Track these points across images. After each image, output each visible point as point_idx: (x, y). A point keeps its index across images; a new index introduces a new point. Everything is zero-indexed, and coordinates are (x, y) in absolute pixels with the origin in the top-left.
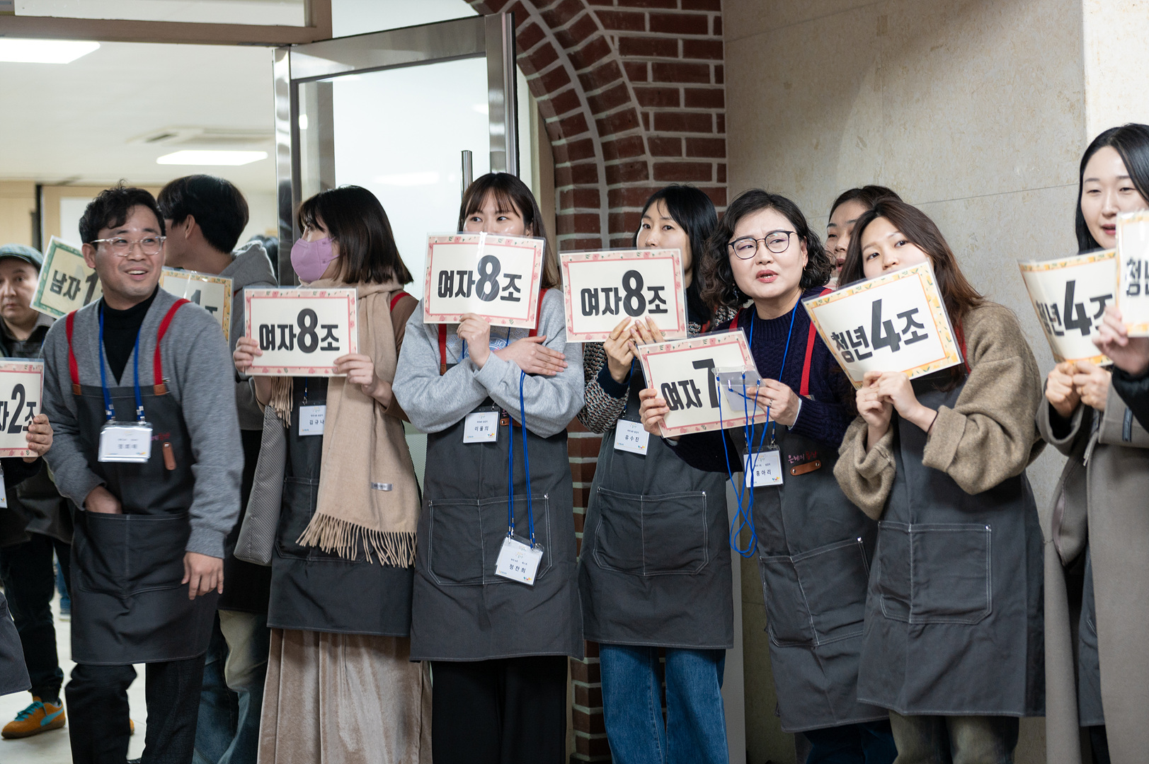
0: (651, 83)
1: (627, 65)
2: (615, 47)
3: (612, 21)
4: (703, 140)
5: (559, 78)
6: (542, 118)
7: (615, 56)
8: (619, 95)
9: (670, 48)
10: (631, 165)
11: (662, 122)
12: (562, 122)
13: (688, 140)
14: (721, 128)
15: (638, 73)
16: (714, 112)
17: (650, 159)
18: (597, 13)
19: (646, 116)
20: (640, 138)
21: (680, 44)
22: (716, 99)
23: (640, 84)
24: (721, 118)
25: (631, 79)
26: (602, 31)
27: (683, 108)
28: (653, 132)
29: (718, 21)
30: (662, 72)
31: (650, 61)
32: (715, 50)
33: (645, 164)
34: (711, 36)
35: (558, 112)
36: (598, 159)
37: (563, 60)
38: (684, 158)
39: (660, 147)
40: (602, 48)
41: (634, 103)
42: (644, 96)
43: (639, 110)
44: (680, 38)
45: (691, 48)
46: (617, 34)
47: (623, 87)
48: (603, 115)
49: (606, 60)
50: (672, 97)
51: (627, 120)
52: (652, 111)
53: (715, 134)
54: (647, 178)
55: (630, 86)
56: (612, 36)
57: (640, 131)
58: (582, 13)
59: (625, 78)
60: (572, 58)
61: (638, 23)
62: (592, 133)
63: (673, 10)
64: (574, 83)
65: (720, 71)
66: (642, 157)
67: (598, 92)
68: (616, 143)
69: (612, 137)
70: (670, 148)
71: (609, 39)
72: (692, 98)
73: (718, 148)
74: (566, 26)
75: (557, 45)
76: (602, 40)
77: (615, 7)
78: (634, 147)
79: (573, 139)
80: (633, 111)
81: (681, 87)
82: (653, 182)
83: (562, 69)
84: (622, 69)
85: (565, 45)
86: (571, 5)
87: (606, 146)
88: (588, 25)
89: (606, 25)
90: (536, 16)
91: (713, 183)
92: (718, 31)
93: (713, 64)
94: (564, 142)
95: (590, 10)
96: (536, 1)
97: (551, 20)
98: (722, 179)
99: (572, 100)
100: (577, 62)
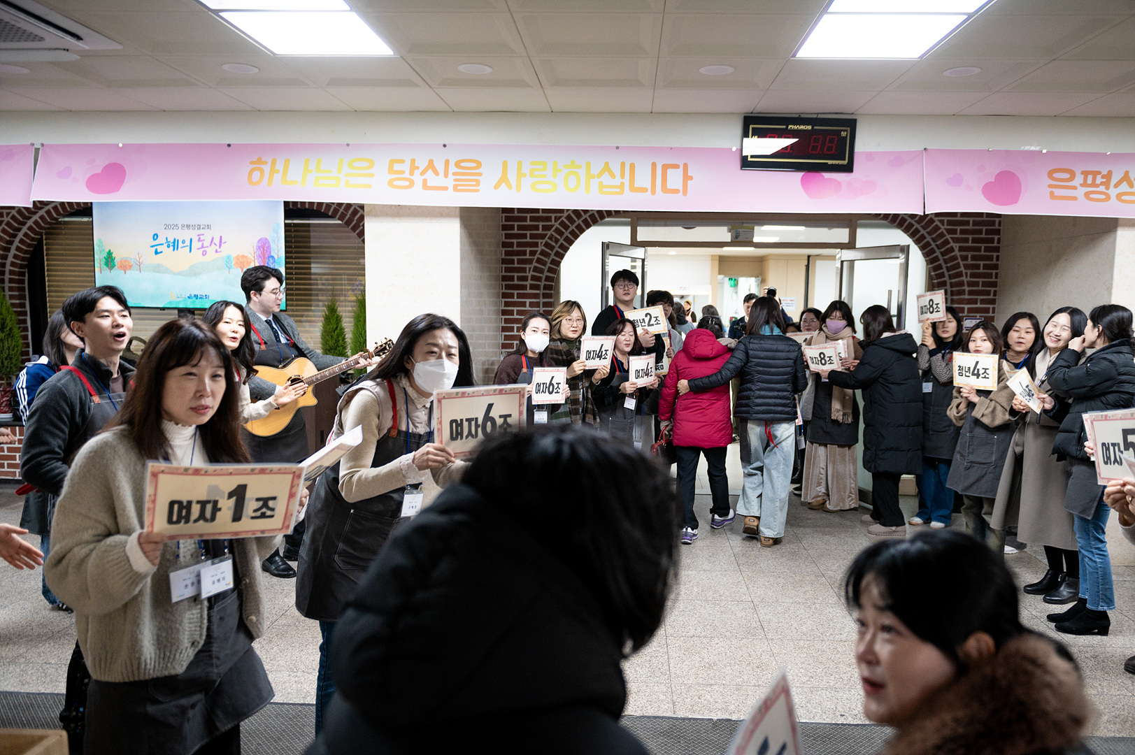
0: (969, 262)
1: (961, 256)
2: (957, 249)
3: (956, 240)
4: (989, 281)
7: (957, 253)
8: (957, 266)
9: (979, 249)
11: (972, 275)
12: (936, 275)
13: (982, 281)
14: (996, 277)
15: (965, 258)
16: (994, 272)
17: (967, 288)
18: (952, 238)
19: (966, 273)
20: (963, 281)
21: (983, 248)
22: (996, 267)
23: (965, 262)
24: (997, 274)
25: (962, 260)
26: (952, 244)
27: (981, 270)
28: (969, 279)
29: (999, 239)
30: (974, 258)
31: (970, 254)
32: (997, 249)
33: (964, 290)
34: (995, 244)
35: (934, 271)
37: (938, 253)
38: (980, 288)
39: (970, 284)
40: (952, 250)
41: (962, 269)
42: (966, 267)
43: (964, 271)
44: (983, 246)
45: (987, 249)
46: (958, 245)
47: (959, 263)
48: (951, 273)
49: (953, 254)
50: (978, 267)
51: (960, 275)
52: (969, 272)
53: (993, 279)
54: (965, 294)
55: (961, 263)
56: (956, 246)
57: (964, 278)
58: (945, 238)
59: (959, 260)
60: (941, 253)
61: (966, 240)
62: (946, 278)
63: (981, 236)
64: (941, 262)
65: (998, 257)
66: (963, 288)
67: (949, 265)
68: (955, 282)
69: (953, 281)
70: (976, 284)
71: (954, 247)
72: (986, 267)
73: (994, 284)
74: (938, 243)
75: (935, 248)
76: (952, 247)
77: (958, 235)
78: (961, 284)
79: (939, 280)
80: (961, 272)
81: (982, 263)
82: (967, 297)
83: (937, 256)
84: (959, 257)
85: (939, 248)
86: (942, 235)
87: (951, 283)
88: (947, 242)
89: (954, 242)
90: (928, 239)
91: (991, 297)
92: (998, 242)
93: (995, 254)
94: (936, 281)
95: (948, 237)
96: (929, 233)
97: (934, 240)
98: (995, 295)
99: (940, 267)
100: (943, 254)
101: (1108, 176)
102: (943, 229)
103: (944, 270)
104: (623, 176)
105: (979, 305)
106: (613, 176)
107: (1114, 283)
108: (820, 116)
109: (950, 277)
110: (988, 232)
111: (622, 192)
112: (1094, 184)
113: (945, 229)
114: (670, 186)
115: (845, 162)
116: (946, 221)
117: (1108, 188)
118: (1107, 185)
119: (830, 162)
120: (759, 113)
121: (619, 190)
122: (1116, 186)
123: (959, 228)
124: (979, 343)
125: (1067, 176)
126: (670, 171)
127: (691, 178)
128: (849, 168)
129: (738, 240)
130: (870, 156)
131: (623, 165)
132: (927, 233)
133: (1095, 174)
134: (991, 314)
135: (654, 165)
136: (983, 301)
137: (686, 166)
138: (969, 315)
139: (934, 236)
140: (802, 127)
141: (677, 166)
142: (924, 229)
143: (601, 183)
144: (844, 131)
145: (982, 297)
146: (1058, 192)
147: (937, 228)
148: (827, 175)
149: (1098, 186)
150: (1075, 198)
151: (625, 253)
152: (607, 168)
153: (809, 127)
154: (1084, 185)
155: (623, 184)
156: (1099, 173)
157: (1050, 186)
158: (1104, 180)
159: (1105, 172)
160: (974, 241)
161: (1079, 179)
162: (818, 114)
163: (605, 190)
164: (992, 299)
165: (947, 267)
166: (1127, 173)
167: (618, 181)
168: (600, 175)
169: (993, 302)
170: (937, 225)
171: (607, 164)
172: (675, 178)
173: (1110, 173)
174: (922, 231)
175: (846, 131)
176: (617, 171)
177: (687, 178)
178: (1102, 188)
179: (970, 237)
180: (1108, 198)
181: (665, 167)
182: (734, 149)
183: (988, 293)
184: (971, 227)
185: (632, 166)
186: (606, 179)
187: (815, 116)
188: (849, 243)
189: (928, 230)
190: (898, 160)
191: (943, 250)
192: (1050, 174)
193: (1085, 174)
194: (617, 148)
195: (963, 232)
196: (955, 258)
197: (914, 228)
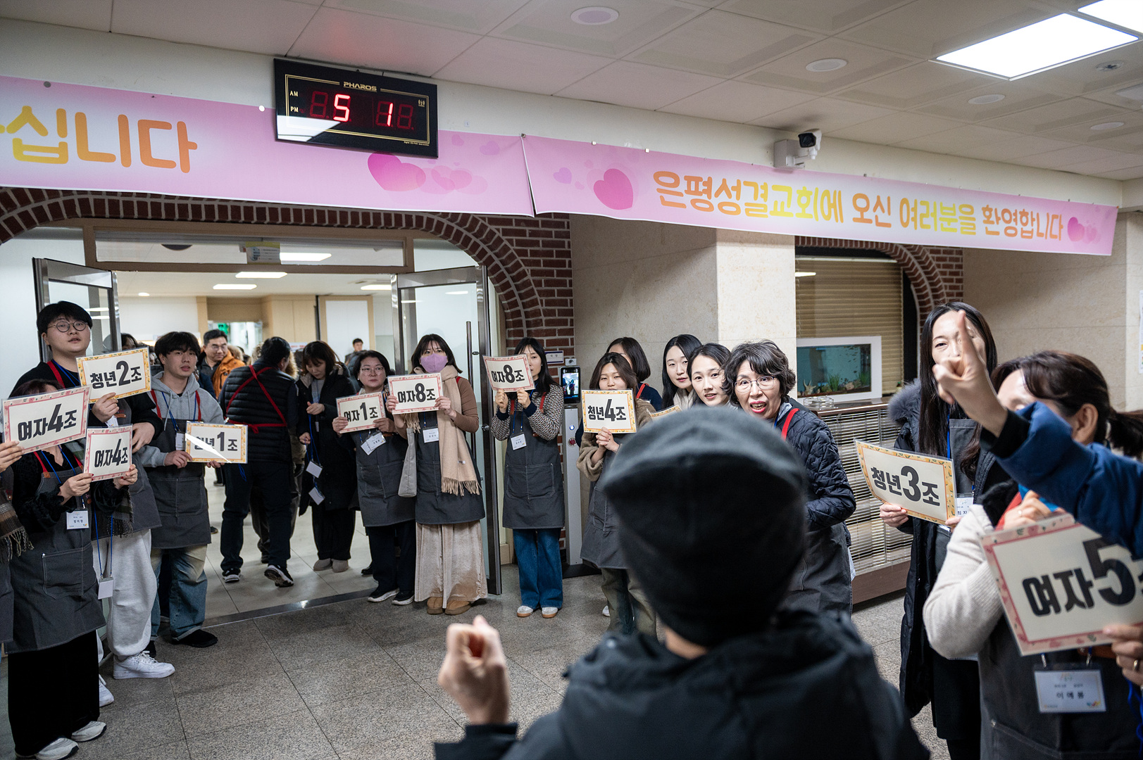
0: (544, 288)
1: (534, 281)
2: (529, 273)
3: (527, 263)
4: (564, 310)
5: (507, 285)
6: (500, 301)
7: (529, 277)
8: (531, 293)
9: (551, 273)
10: (536, 321)
11: (548, 303)
12: (508, 303)
13: (558, 310)
14: (572, 305)
15: (538, 284)
16: (568, 298)
17: (543, 318)
18: (522, 260)
19: (541, 301)
21: (555, 271)
22: (570, 293)
23: (540, 288)
24: (571, 300)
25: (536, 286)
26: (524, 267)
27: (556, 297)
28: (544, 307)
29: (570, 262)
30: (548, 283)
31: (543, 279)
32: (569, 274)
33: (541, 320)
34: (567, 268)
35: (507, 299)
36: (523, 318)
37: (508, 278)
38: (557, 317)
39: (547, 313)
40: (524, 274)
41: (537, 296)
42: (541, 293)
43: (539, 298)
44: (555, 269)
45: (559, 273)
46: (530, 268)
47: (532, 289)
48: (525, 301)
49: (525, 279)
50: (552, 293)
51: (534, 303)
52: (544, 299)
53: (569, 307)
55: (535, 289)
56: (528, 269)
57: (539, 307)
58: (516, 260)
59: (533, 286)
60: (512, 278)
61: (537, 263)
62: (520, 307)
63: (552, 258)
64: (513, 288)
65: (571, 282)
66: (540, 318)
67: (523, 291)
68: (531, 311)
69: (529, 310)
70: (551, 313)
71: (526, 271)
72: (560, 293)
73: (570, 313)
74: (509, 266)
75: (505, 272)
76: (524, 271)
77: (529, 258)
78: (537, 313)
79: (513, 310)
80: (536, 299)
81: (556, 289)
82: (544, 327)
83: (508, 282)
84: (532, 282)
85: (509, 273)
86: (512, 257)
87: (526, 313)
88: (518, 265)
89: (525, 265)
90: (497, 261)
91: (569, 327)
92: (570, 266)
93: (568, 279)
94: (509, 311)
95: (519, 259)
96: (497, 255)
97: (503, 263)
98: (572, 325)
99: (511, 294)
100: (514, 279)
101: (709, 183)
102: (513, 249)
103: (517, 297)
104: (62, 131)
105: (557, 337)
106: (42, 131)
107: (719, 303)
108: (386, 74)
109: (524, 306)
110: (559, 254)
111: (64, 158)
112: (697, 192)
113: (515, 250)
114: (155, 154)
115: (427, 143)
116: (514, 240)
117: (710, 197)
118: (708, 192)
119: (406, 141)
120: (297, 58)
121: (57, 156)
122: (717, 194)
123: (529, 249)
124: (612, 381)
125: (671, 181)
126: (154, 133)
127: (194, 146)
128: (431, 152)
129: (258, 261)
130: (457, 138)
131: (61, 115)
132: (495, 254)
133: (698, 180)
134: (570, 346)
135: (123, 121)
136: (561, 332)
137: (182, 129)
138: (548, 348)
139: (504, 258)
140: (363, 87)
141: (166, 126)
142: (492, 250)
143: (17, 142)
144: (422, 99)
145: (559, 328)
146: (668, 198)
147: (506, 249)
148: (403, 159)
149: (700, 194)
150: (683, 206)
151: (78, 278)
152: (27, 116)
153: (374, 89)
154: (688, 192)
155: (64, 146)
156: (701, 179)
157: (659, 190)
158: (706, 188)
159: (705, 179)
160: (546, 264)
161: (682, 187)
162: (383, 71)
163: (26, 153)
164: (570, 329)
165: (520, 295)
166: (724, 181)
167: (53, 140)
168: (15, 127)
169: (570, 332)
170: (505, 245)
171: (27, 110)
172: (164, 144)
173: (710, 179)
174: (490, 253)
175: (425, 100)
176: (51, 123)
177: (186, 146)
178: (704, 197)
179: (542, 259)
180: (711, 208)
181: (145, 126)
182: (262, 109)
183: (565, 323)
184: (541, 248)
185: (81, 119)
186: (28, 135)
187: (380, 74)
188: (405, 266)
189: (497, 251)
190: (492, 146)
191: (514, 274)
192: (657, 176)
193: (688, 179)
194: (47, 85)
195: (534, 253)
196: (527, 284)
197: (480, 249)
